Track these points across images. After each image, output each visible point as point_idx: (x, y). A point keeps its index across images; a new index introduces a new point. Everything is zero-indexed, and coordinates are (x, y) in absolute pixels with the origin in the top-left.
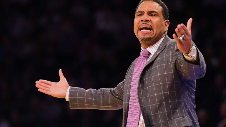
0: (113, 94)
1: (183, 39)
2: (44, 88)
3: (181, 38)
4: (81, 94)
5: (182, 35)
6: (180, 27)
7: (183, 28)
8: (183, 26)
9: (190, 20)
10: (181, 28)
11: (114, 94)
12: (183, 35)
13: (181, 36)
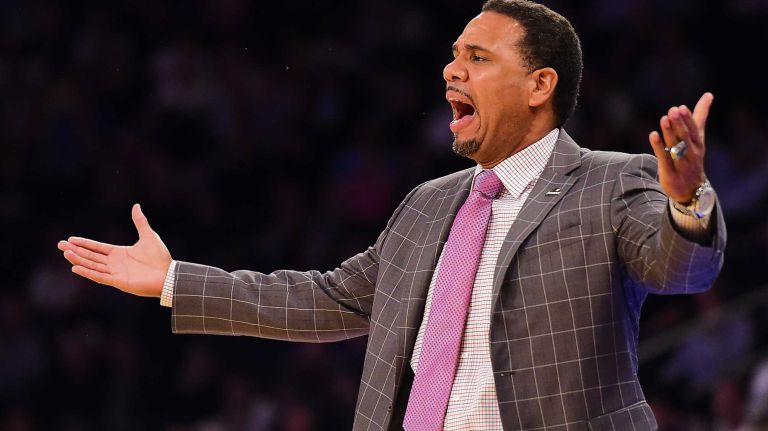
0: (327, 292)
1: (681, 153)
2: (90, 263)
3: (673, 151)
4: (216, 286)
5: (679, 140)
6: (676, 116)
7: (685, 120)
8: (684, 113)
9: (707, 99)
10: (678, 119)
11: (333, 293)
12: (683, 142)
13: (674, 145)
